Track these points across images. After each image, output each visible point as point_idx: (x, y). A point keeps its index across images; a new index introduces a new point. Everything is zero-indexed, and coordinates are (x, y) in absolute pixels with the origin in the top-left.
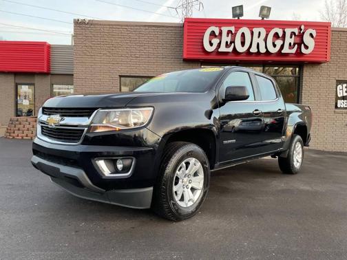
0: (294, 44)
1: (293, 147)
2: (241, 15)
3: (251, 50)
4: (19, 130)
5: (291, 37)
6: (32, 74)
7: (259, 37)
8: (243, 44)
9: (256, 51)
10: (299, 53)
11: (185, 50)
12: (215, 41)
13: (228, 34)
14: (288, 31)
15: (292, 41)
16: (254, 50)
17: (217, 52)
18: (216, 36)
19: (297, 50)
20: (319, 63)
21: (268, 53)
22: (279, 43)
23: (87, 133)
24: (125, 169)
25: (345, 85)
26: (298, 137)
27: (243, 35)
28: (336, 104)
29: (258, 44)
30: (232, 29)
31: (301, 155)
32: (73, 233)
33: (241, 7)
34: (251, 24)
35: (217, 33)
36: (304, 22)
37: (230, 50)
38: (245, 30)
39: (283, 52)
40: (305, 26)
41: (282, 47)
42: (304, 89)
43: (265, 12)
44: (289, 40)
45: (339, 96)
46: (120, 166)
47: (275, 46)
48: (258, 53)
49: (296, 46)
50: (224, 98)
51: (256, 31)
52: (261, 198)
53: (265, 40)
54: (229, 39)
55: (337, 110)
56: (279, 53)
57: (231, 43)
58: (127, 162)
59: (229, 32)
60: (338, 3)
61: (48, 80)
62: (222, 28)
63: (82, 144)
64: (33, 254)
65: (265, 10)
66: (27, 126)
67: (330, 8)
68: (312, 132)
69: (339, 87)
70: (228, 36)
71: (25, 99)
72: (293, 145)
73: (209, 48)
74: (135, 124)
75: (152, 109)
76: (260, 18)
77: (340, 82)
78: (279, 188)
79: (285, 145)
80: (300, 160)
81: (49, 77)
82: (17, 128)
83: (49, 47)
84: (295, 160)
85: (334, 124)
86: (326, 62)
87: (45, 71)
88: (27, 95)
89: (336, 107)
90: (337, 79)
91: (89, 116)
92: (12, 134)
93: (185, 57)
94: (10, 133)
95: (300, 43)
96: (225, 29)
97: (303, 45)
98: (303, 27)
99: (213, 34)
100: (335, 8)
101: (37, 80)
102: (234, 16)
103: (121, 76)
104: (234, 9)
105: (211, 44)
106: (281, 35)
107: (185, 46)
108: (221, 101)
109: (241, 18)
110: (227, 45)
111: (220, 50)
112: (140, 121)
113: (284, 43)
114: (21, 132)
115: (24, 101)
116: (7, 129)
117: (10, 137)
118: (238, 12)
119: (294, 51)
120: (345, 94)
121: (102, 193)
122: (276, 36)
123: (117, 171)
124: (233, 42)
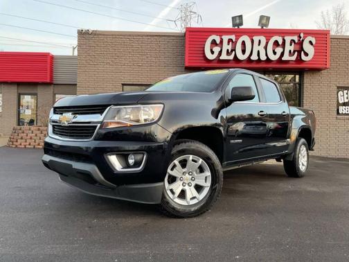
0: (294, 51)
1: (298, 150)
2: (241, 24)
3: (252, 58)
4: (22, 138)
5: (291, 45)
6: (35, 84)
7: (259, 45)
8: (244, 52)
9: (257, 58)
10: (299, 60)
11: (187, 58)
12: (217, 50)
13: (229, 42)
14: (288, 39)
15: (292, 48)
16: (254, 57)
17: (219, 61)
18: (216, 45)
19: (297, 58)
20: (319, 70)
21: (268, 60)
22: (279, 50)
23: (99, 129)
24: (137, 164)
25: (346, 92)
26: (303, 140)
27: (243, 43)
28: (338, 110)
29: (258, 51)
30: (233, 37)
31: (306, 159)
32: (87, 229)
33: (241, 17)
34: (251, 33)
35: (218, 42)
36: (303, 30)
37: (231, 57)
38: (246, 38)
39: (283, 59)
40: (304, 34)
41: (282, 54)
42: (305, 95)
43: (264, 21)
44: (288, 48)
45: (341, 102)
46: (131, 161)
47: (275, 53)
48: (259, 61)
49: (296, 53)
50: (230, 98)
51: (256, 39)
52: (270, 198)
53: (266, 48)
54: (230, 47)
55: (339, 117)
56: (280, 60)
57: (232, 51)
58: (139, 157)
59: (230, 40)
60: (335, 14)
61: (50, 89)
62: (223, 37)
63: (95, 139)
64: (49, 247)
65: (264, 20)
66: (30, 135)
67: (326, 18)
68: (316, 136)
69: (341, 93)
70: (229, 44)
71: (28, 109)
72: (298, 147)
73: (210, 56)
74: (145, 120)
75: (162, 106)
76: (260, 27)
77: (340, 88)
78: (286, 190)
79: (290, 148)
80: (305, 164)
81: (52, 87)
82: (20, 137)
83: (52, 57)
84: (300, 163)
85: (336, 130)
86: (326, 68)
87: (48, 81)
88: (30, 104)
89: (338, 113)
90: (338, 85)
91: (101, 113)
92: (15, 143)
93: (187, 65)
94: (13, 142)
95: (300, 50)
96: (226, 38)
97: (302, 52)
98: (302, 35)
99: (214, 43)
100: (332, 19)
101: (40, 90)
102: (234, 25)
103: (123, 85)
104: (234, 18)
105: (212, 52)
106: (280, 42)
107: (187, 55)
108: (227, 101)
109: (240, 27)
110: (228, 53)
111: (221, 58)
112: (151, 118)
113: (284, 51)
114: (24, 140)
115: (27, 111)
116: (10, 138)
117: (12, 146)
118: (238, 21)
119: (294, 58)
120: (346, 101)
121: (113, 189)
122: (276, 43)
123: (128, 166)
124: (233, 50)
